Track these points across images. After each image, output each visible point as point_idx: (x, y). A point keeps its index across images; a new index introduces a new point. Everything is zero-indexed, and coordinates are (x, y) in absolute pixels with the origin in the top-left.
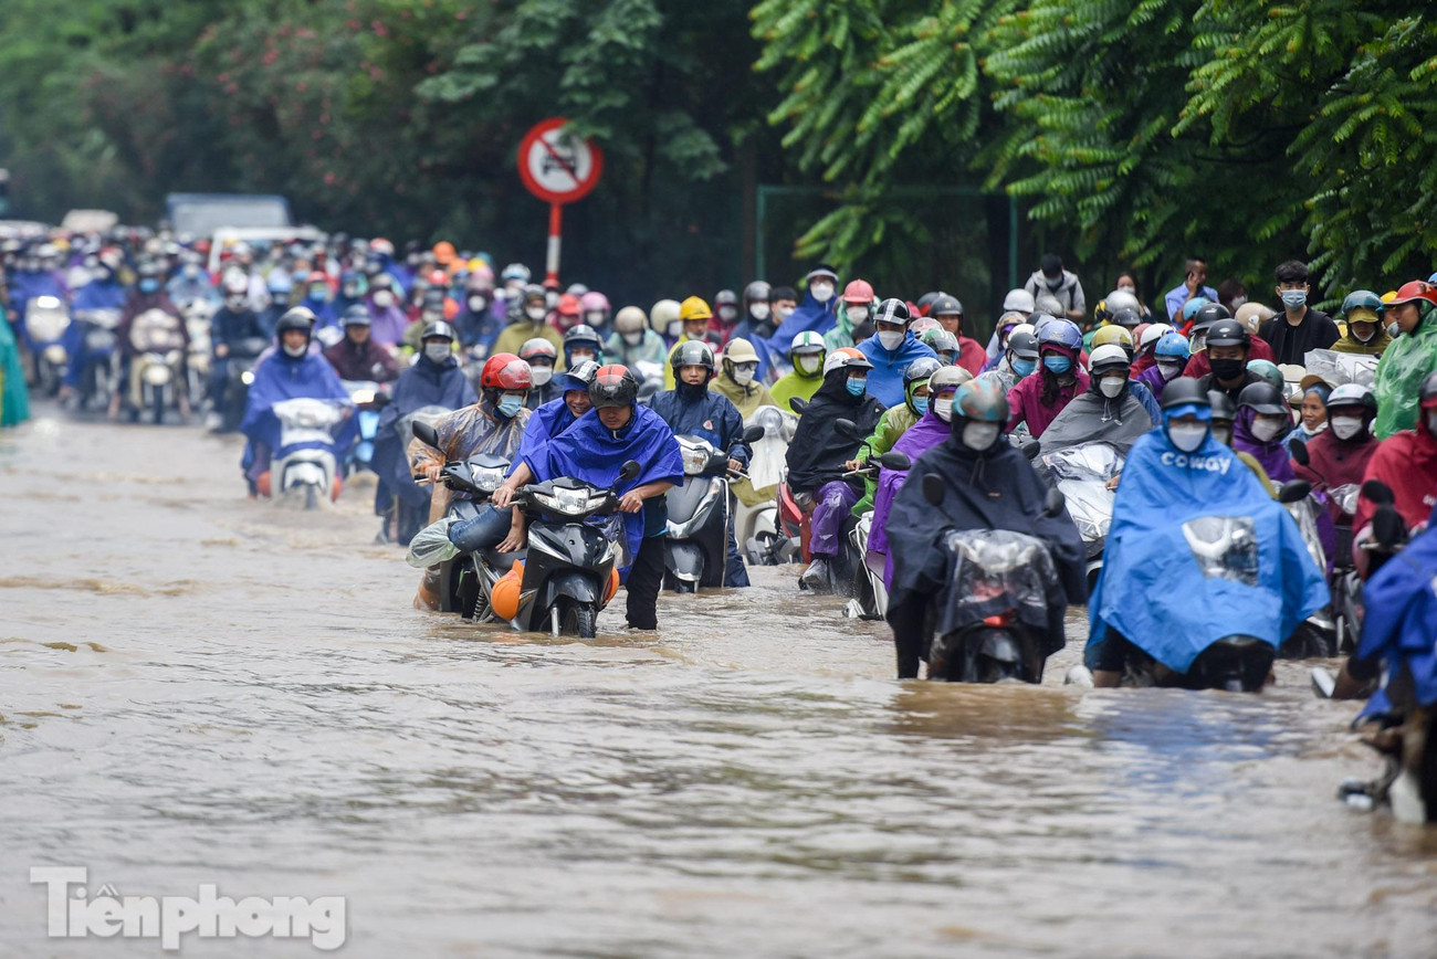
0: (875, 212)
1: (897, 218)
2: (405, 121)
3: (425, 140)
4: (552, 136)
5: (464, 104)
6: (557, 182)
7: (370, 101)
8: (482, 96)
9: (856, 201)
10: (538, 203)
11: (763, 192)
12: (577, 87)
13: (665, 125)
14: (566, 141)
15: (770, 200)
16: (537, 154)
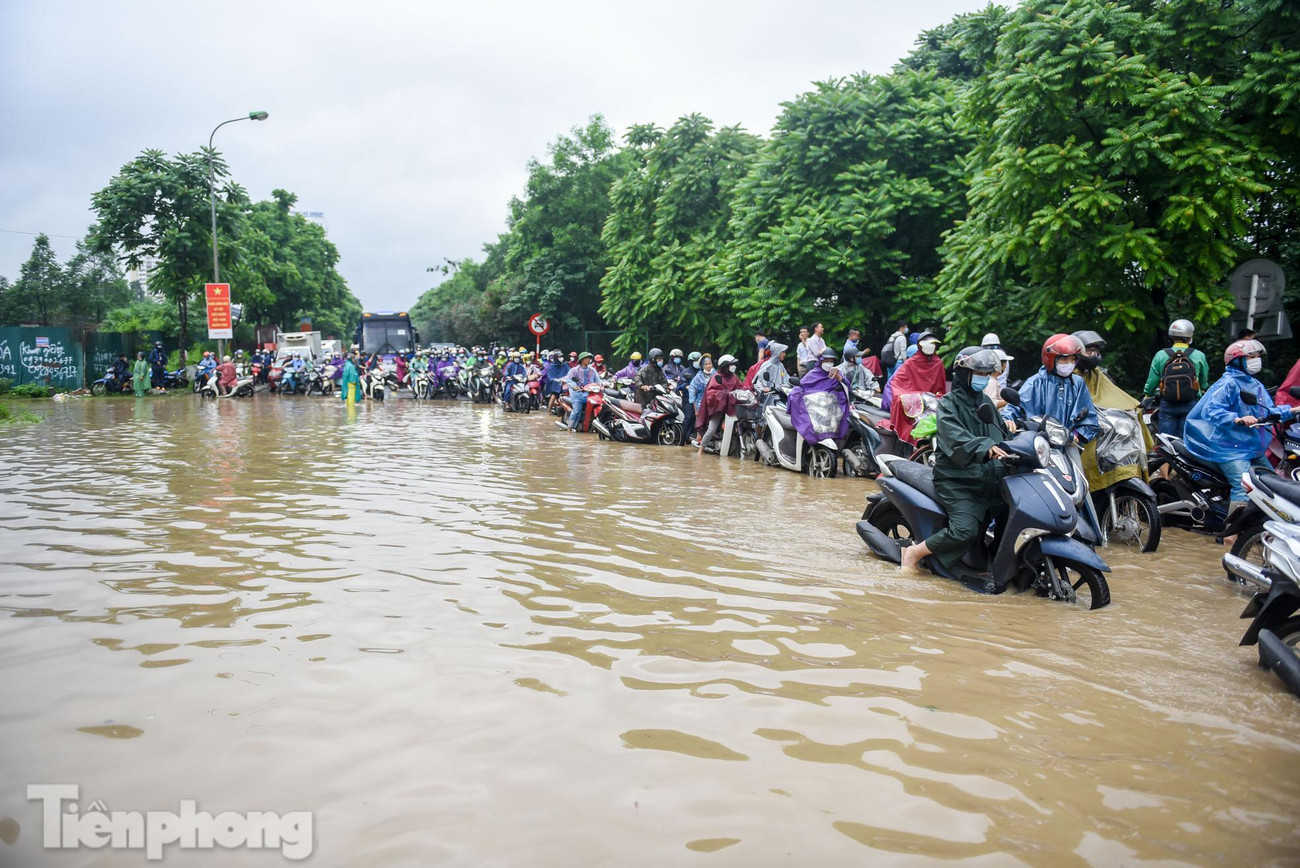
0: (635, 334)
1: (640, 336)
2: (495, 317)
3: (500, 322)
4: (537, 318)
5: (514, 311)
6: (539, 330)
7: (485, 313)
8: (518, 309)
9: (628, 331)
10: (533, 335)
11: (586, 332)
12: (543, 305)
13: (564, 316)
14: (541, 320)
15: (589, 334)
16: (533, 323)
